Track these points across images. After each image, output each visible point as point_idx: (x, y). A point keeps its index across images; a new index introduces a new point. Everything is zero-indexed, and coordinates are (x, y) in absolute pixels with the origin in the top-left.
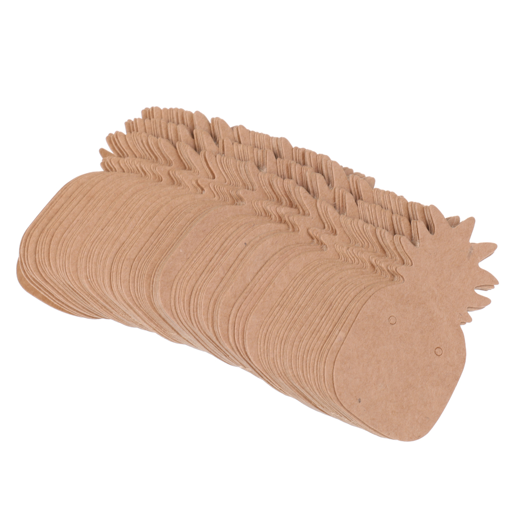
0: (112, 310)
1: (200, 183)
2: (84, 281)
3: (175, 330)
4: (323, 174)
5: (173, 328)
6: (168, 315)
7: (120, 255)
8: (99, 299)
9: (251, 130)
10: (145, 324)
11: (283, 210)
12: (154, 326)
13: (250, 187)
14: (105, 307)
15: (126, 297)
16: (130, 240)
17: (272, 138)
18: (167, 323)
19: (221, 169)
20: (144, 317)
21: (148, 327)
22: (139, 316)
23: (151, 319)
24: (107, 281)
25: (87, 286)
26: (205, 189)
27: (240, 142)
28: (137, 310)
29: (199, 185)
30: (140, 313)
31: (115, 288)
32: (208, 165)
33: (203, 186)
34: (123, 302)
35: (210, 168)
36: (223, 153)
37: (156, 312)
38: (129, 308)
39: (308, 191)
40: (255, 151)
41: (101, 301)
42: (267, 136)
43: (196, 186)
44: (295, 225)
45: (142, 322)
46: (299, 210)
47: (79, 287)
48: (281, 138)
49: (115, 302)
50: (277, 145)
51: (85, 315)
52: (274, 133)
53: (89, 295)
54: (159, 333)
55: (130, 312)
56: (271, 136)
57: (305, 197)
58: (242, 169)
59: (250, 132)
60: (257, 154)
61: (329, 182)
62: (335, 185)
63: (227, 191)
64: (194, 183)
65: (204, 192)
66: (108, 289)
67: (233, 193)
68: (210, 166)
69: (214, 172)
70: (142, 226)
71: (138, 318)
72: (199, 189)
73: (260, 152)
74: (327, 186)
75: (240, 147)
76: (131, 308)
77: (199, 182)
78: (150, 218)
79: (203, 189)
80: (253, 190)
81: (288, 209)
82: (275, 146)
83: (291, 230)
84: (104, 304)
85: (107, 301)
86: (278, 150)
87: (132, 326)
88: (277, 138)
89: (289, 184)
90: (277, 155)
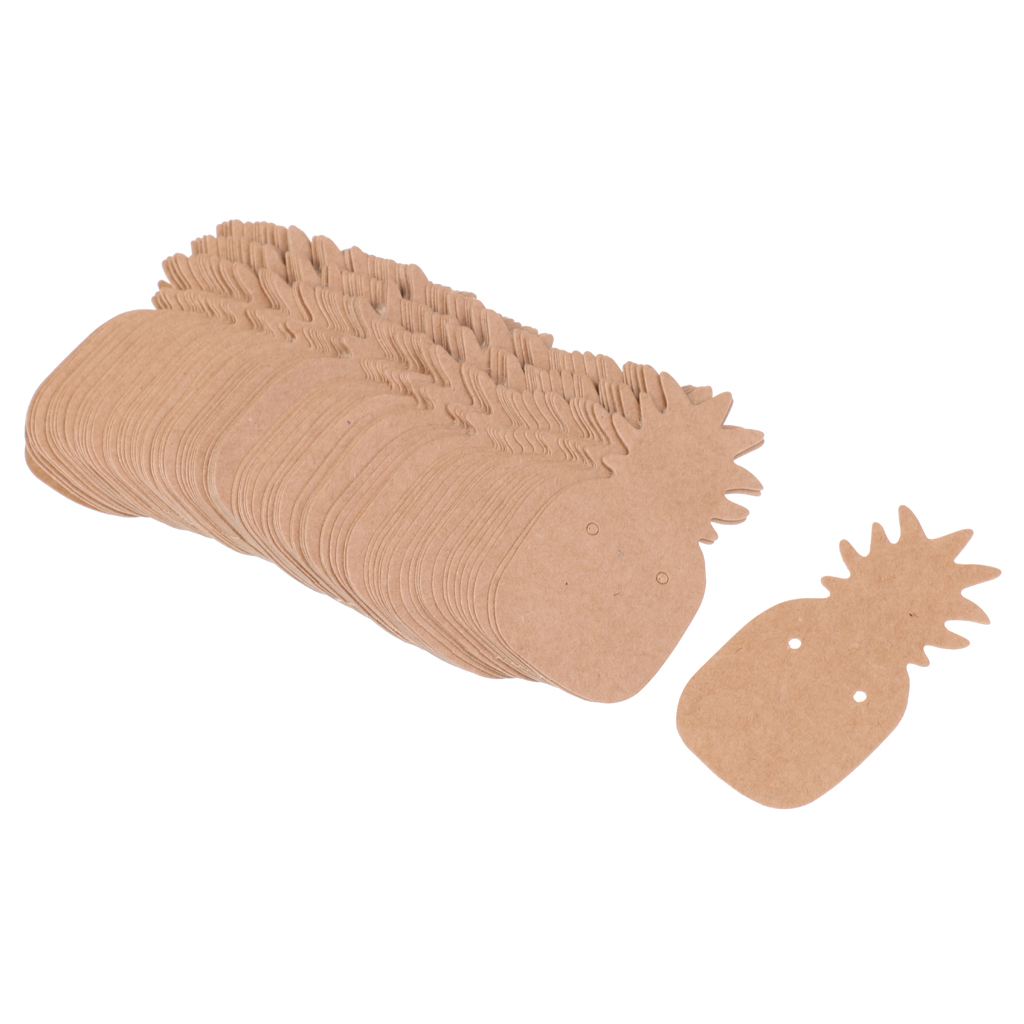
0: (150, 503)
1: (289, 328)
2: (111, 461)
3: (237, 533)
4: (472, 328)
5: (234, 530)
6: (228, 510)
7: (165, 425)
8: (131, 486)
9: (369, 254)
10: (198, 525)
11: (410, 377)
12: (211, 528)
13: (362, 334)
14: (141, 499)
15: (169, 483)
16: (181, 404)
17: (399, 265)
18: (225, 521)
19: (321, 307)
20: (196, 514)
21: (202, 529)
22: (188, 512)
23: (206, 518)
24: (144, 462)
25: (114, 467)
26: (296, 335)
27: (353, 271)
28: (186, 504)
29: (288, 330)
30: (190, 508)
31: (155, 473)
32: (302, 301)
33: (293, 332)
34: (166, 492)
35: (305, 307)
36: (327, 286)
37: (210, 505)
38: (174, 501)
39: (448, 350)
40: (372, 283)
41: (135, 490)
42: (392, 263)
43: (284, 330)
44: (428, 399)
45: (194, 523)
46: (433, 377)
47: (103, 469)
48: (412, 265)
49: (156, 492)
50: (406, 276)
51: (115, 511)
52: (402, 258)
53: (117, 480)
54: (218, 539)
55: (177, 507)
56: (398, 262)
57: (444, 360)
58: (351, 307)
59: (367, 256)
60: (376, 287)
61: (482, 339)
62: (491, 343)
63: (327, 338)
64: (281, 327)
65: (294, 341)
66: (146, 473)
67: (335, 342)
68: (306, 303)
69: (311, 312)
70: (199, 385)
71: (188, 515)
72: (288, 336)
73: (379, 285)
74: (478, 345)
75: (352, 277)
76: (178, 501)
77: (288, 325)
78: (212, 375)
79: (293, 336)
80: (365, 337)
81: (418, 376)
82: (402, 277)
83: (420, 405)
84: (139, 493)
85: (145, 491)
86: (407, 282)
87: (180, 528)
88: (406, 266)
89: (420, 341)
90: (404, 292)
